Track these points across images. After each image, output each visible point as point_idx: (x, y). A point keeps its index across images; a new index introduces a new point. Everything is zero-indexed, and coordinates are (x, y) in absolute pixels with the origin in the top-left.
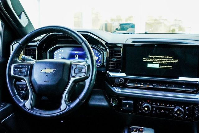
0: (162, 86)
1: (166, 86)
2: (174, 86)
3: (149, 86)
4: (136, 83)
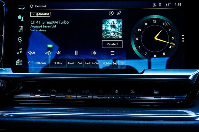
0: (104, 94)
1: (113, 94)
2: (133, 92)
3: (71, 95)
4: (40, 89)
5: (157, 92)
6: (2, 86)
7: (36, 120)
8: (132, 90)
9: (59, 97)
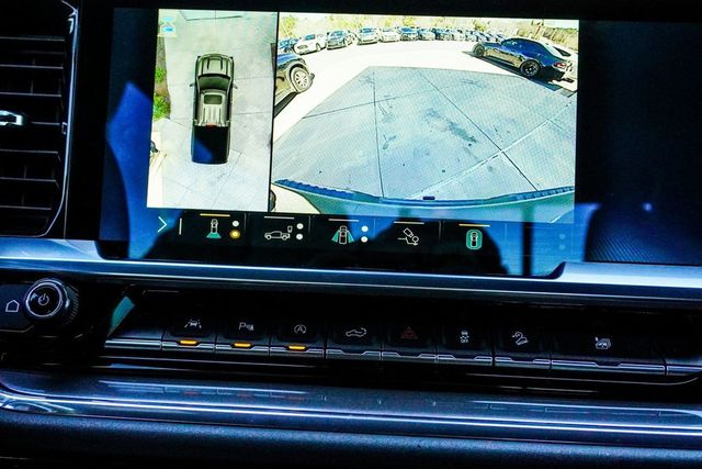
0: (421, 345)
1: (453, 345)
2: (521, 339)
3: (308, 345)
4: (195, 320)
5: (604, 344)
6: (67, 304)
7: (187, 430)
8: (516, 335)
9: (265, 349)
